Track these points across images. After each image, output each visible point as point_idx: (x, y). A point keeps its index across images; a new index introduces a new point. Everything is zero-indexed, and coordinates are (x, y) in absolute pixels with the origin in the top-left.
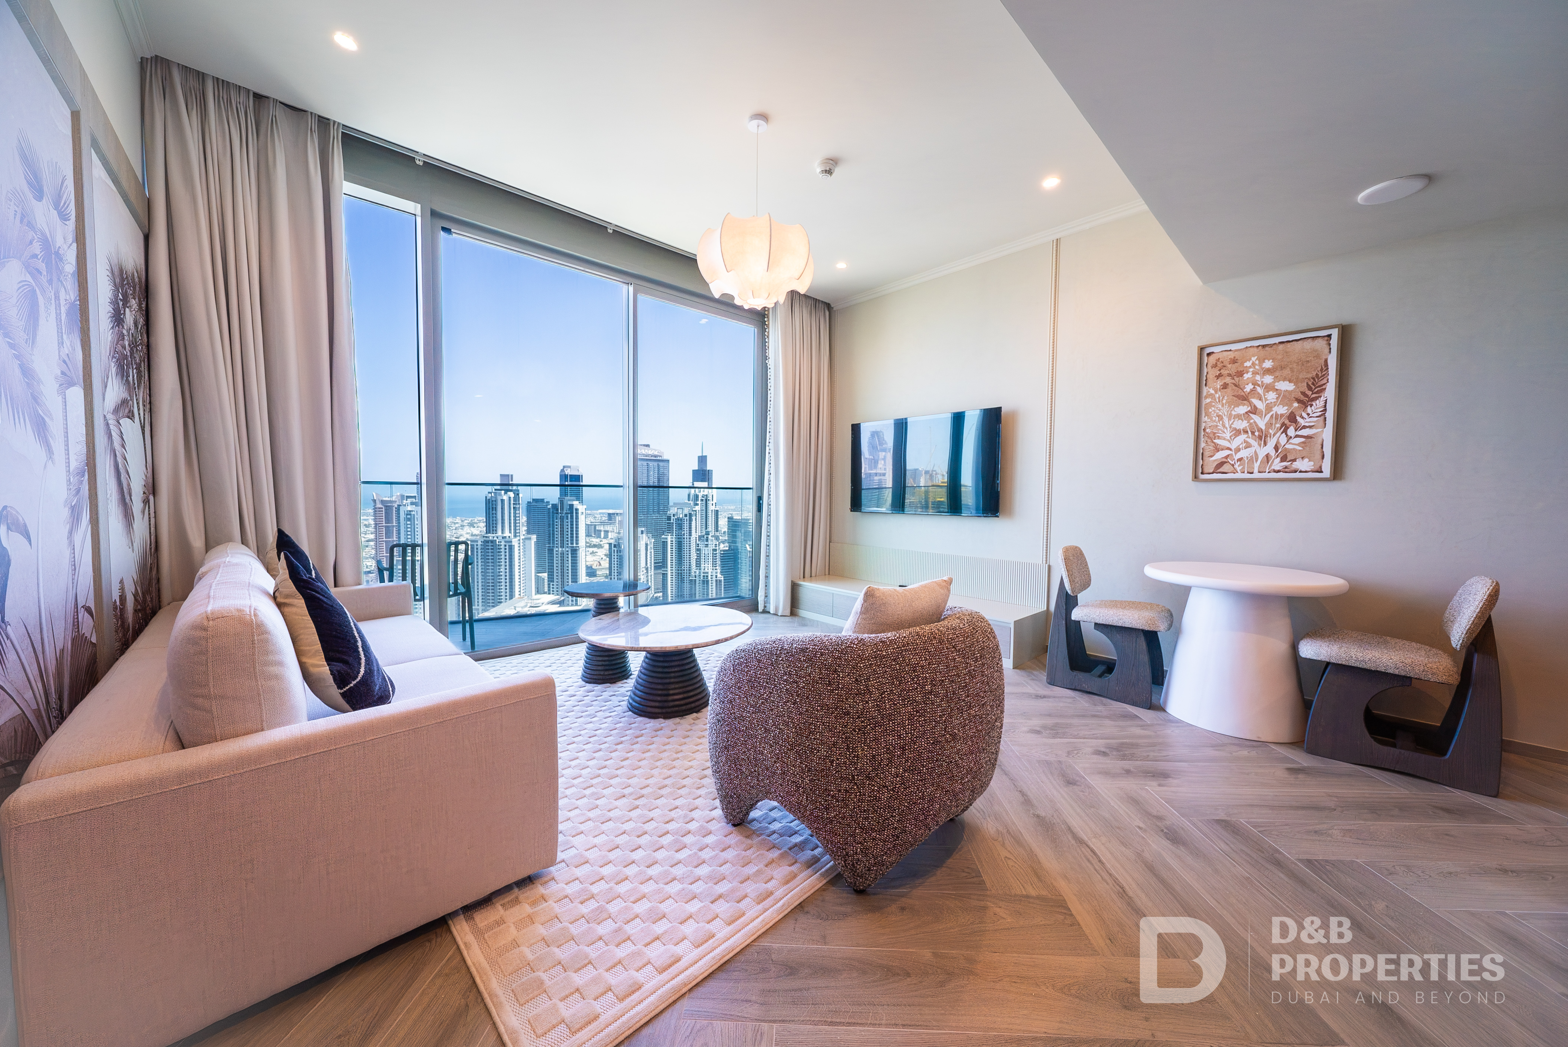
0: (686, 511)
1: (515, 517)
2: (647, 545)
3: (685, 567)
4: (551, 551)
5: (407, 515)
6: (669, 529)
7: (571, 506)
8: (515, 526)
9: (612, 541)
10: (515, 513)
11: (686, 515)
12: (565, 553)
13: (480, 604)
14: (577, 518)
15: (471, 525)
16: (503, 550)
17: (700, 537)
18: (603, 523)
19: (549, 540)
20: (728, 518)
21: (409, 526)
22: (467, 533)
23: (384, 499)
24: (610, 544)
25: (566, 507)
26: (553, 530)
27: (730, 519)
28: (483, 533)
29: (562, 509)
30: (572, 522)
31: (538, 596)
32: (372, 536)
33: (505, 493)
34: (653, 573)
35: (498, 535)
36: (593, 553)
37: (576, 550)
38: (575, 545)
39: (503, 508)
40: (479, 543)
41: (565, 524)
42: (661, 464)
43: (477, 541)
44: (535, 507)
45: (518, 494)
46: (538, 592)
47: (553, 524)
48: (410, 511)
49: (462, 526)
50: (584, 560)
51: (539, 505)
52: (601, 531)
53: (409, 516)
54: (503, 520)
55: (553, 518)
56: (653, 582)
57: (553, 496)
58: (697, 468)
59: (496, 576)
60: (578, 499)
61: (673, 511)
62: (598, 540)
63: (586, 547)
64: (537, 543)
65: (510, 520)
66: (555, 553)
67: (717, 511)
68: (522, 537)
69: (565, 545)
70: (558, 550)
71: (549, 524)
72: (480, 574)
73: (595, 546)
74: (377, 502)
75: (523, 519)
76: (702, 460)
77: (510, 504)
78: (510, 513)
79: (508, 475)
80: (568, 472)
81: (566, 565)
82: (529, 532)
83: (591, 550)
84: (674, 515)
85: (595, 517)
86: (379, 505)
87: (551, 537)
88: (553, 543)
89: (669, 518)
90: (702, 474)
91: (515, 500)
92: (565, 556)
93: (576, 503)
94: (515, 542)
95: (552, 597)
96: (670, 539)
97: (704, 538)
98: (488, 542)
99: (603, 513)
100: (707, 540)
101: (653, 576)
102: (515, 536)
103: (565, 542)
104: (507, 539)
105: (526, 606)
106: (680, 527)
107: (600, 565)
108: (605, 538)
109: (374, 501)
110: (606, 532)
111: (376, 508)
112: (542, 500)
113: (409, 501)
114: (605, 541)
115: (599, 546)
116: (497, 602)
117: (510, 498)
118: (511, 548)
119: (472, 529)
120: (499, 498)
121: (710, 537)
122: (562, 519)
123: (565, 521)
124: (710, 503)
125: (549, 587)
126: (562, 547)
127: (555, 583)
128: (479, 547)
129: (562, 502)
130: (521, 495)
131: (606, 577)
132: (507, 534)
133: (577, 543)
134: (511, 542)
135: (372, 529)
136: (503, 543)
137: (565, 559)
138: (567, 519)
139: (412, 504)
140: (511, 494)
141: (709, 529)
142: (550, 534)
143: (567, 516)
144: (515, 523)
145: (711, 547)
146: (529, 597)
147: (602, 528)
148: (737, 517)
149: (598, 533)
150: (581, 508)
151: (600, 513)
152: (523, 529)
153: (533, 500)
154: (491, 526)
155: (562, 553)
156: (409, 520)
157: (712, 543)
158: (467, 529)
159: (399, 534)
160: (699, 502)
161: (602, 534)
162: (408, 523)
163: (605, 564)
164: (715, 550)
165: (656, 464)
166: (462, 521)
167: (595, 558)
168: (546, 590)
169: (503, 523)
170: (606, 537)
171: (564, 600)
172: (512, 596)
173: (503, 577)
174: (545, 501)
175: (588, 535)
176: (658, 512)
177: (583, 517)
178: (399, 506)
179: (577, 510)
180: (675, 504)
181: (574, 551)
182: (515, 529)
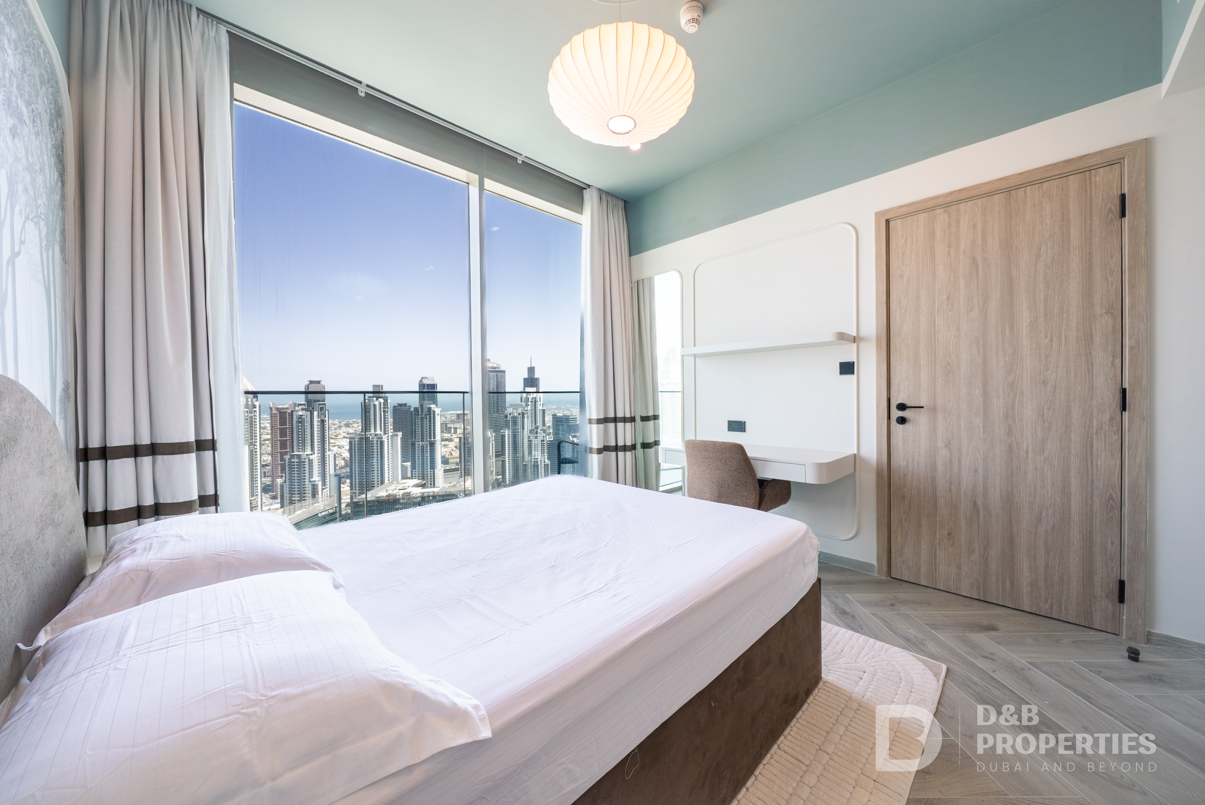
0: (520, 410)
1: (385, 418)
3: (520, 454)
4: (413, 445)
5: (299, 418)
6: (507, 426)
7: (430, 409)
8: (385, 426)
9: (461, 436)
10: (385, 416)
11: (519, 414)
12: (425, 446)
13: (357, 488)
14: (434, 418)
15: (349, 425)
16: (375, 445)
17: (531, 431)
18: (452, 422)
19: (412, 436)
20: (553, 415)
21: (300, 427)
22: (344, 432)
23: (279, 407)
24: (460, 438)
26: (415, 428)
27: (554, 416)
28: (359, 432)
29: (422, 411)
30: (430, 421)
31: (404, 481)
32: (269, 437)
33: (377, 400)
34: (494, 460)
35: (371, 434)
36: (445, 445)
37: (433, 443)
38: (432, 439)
39: (375, 412)
40: (357, 439)
41: (425, 423)
42: (499, 374)
43: (355, 438)
44: (400, 410)
45: (387, 400)
46: (403, 477)
47: (415, 423)
48: (301, 415)
49: (340, 427)
50: (439, 451)
51: (403, 408)
52: (451, 428)
53: (300, 420)
54: (375, 421)
55: (415, 419)
56: (494, 467)
57: (414, 401)
58: (527, 377)
59: (370, 466)
60: (434, 403)
61: (509, 410)
62: (449, 435)
63: (441, 441)
64: (402, 439)
65: (381, 420)
66: (417, 446)
67: (544, 410)
68: (390, 434)
69: (425, 440)
70: (419, 444)
71: (412, 424)
72: (356, 465)
73: (446, 440)
74: (273, 409)
75: (390, 420)
76: (531, 370)
77: (380, 408)
78: (381, 415)
79: (379, 386)
80: (426, 382)
81: (425, 455)
82: (395, 429)
83: (443, 443)
84: (510, 414)
85: (446, 417)
86: (274, 412)
87: (413, 433)
88: (415, 438)
89: (506, 417)
90: (531, 381)
91: (384, 405)
92: (425, 448)
93: (433, 406)
94: (385, 438)
95: (414, 482)
96: (507, 433)
97: (534, 431)
98: (363, 438)
99: (452, 414)
100: (537, 433)
101: (494, 463)
102: (385, 434)
103: (425, 438)
104: (379, 436)
105: (396, 489)
106: (515, 423)
107: (451, 454)
109: (271, 409)
110: (456, 429)
111: (272, 414)
112: (405, 405)
113: (300, 407)
114: (455, 436)
115: (450, 440)
116: (371, 487)
117: (380, 403)
118: (382, 443)
119: (348, 429)
120: (372, 403)
121: (539, 430)
122: (422, 419)
123: (425, 420)
124: (539, 403)
125: (412, 474)
126: (422, 441)
127: (417, 470)
128: (356, 443)
129: (422, 406)
130: (389, 401)
131: (457, 464)
132: (378, 432)
133: (434, 438)
134: (382, 438)
135: (268, 431)
136: (375, 439)
137: (425, 450)
139: (302, 409)
140: (382, 400)
141: (538, 424)
142: (412, 431)
143: (426, 417)
144: (385, 423)
145: (540, 438)
146: (397, 482)
147: (452, 426)
148: (560, 414)
149: (448, 430)
150: (438, 410)
151: (450, 414)
152: (391, 427)
153: (398, 404)
154: (366, 426)
155: (423, 447)
156: (300, 422)
157: (541, 435)
158: (345, 429)
159: (292, 434)
160: (530, 403)
161: (452, 430)
162: (300, 425)
163: (456, 454)
164: (543, 441)
165: (495, 374)
166: (340, 423)
167: (446, 449)
168: (409, 475)
169: (375, 423)
170: (455, 432)
171: (425, 483)
172: (382, 482)
173: (375, 466)
174: (408, 405)
175: (442, 432)
176: (498, 412)
177: (439, 417)
178: (292, 411)
179: (434, 412)
180: (511, 406)
181: (432, 445)
182: (385, 428)
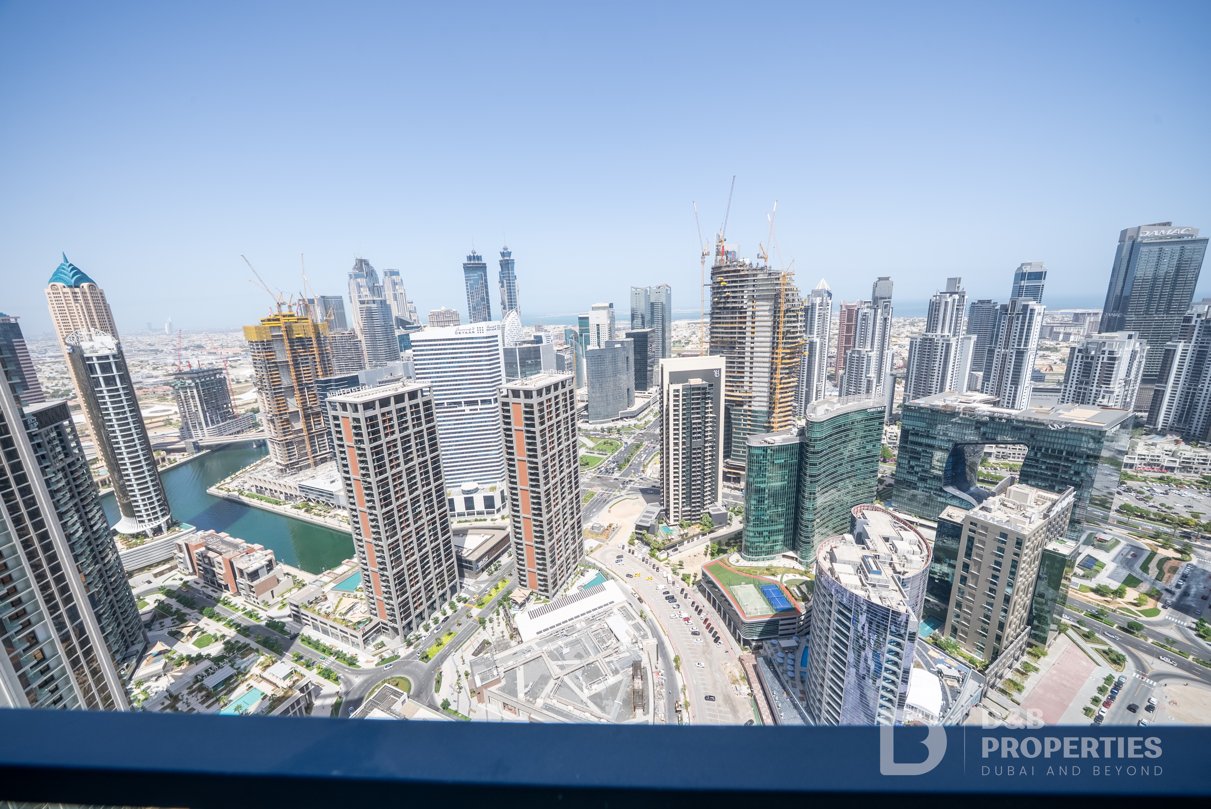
1: (957, 317)
2: (1134, 354)
4: (991, 351)
5: (864, 316)
7: (1026, 307)
8: (956, 326)
9: (1078, 346)
10: (957, 314)
12: (1009, 355)
13: (912, 391)
14: (1031, 319)
15: (912, 324)
16: (940, 348)
18: (1064, 324)
19: (992, 341)
21: (864, 325)
22: (907, 331)
23: (848, 304)
24: (1073, 349)
25: (1019, 308)
26: (998, 331)
28: (924, 332)
29: (1013, 309)
30: (1023, 323)
31: (969, 393)
32: (837, 332)
33: (951, 296)
34: (1137, 388)
35: (937, 335)
36: (1044, 356)
37: (1023, 352)
39: (945, 310)
40: (919, 340)
41: (1014, 324)
42: (1188, 246)
43: (917, 338)
44: (981, 308)
45: (964, 296)
46: (969, 388)
47: (999, 325)
48: (866, 313)
49: (904, 325)
50: (1031, 363)
51: (985, 306)
52: (1059, 333)
54: (944, 320)
55: (1000, 319)
56: (1134, 397)
59: (929, 370)
60: (1035, 301)
62: (1053, 343)
63: (1038, 349)
64: (977, 344)
65: (951, 320)
66: (996, 353)
68: (961, 337)
69: (1010, 346)
70: (1000, 351)
71: (994, 325)
72: (915, 367)
73: (1047, 349)
74: (843, 307)
75: (965, 319)
77: (953, 305)
78: (952, 314)
79: (956, 279)
80: (1027, 269)
81: (1007, 366)
82: (969, 332)
83: (1041, 353)
85: (1054, 318)
86: (844, 309)
87: (994, 338)
88: (996, 344)
91: (959, 302)
92: (1008, 357)
93: (1032, 304)
94: (953, 341)
95: (984, 396)
96: (1182, 347)
98: (926, 339)
99: (1067, 314)
101: (1136, 391)
102: (954, 335)
103: (1011, 344)
104: (946, 338)
105: (956, 401)
107: (1051, 369)
108: (1063, 340)
109: (841, 306)
110: (1067, 336)
111: (841, 311)
112: (989, 302)
113: (866, 305)
114: (1065, 344)
115: (1055, 350)
116: (927, 393)
117: (954, 300)
118: (948, 346)
119: (911, 328)
120: (943, 301)
122: (1011, 320)
123: (1015, 321)
125: (983, 386)
126: (1006, 347)
127: (990, 383)
128: (918, 344)
129: (1014, 303)
130: (966, 297)
131: (1059, 383)
132: (946, 333)
133: (1025, 346)
134: (949, 340)
135: (837, 326)
136: (941, 341)
137: (1008, 360)
138: (1018, 320)
139: (868, 307)
140: (957, 297)
142: (993, 335)
143: (1018, 318)
144: (956, 323)
146: (960, 393)
147: (1062, 330)
149: (1054, 335)
150: (1038, 308)
151: (1062, 313)
152: (964, 328)
153: (979, 301)
154: (932, 325)
155: (1005, 356)
156: (864, 320)
158: (908, 328)
159: (856, 330)
161: (1061, 337)
162: (864, 322)
163: (1061, 369)
165: (1177, 247)
166: (904, 321)
167: (1045, 362)
168: (979, 387)
169: (943, 323)
170: (1067, 340)
171: (999, 401)
172: (942, 390)
173: (936, 371)
174: (992, 301)
175: (1041, 337)
176: (1166, 312)
177: (1039, 318)
178: (859, 309)
179: (1032, 310)
181: (1020, 354)
182: (955, 329)
